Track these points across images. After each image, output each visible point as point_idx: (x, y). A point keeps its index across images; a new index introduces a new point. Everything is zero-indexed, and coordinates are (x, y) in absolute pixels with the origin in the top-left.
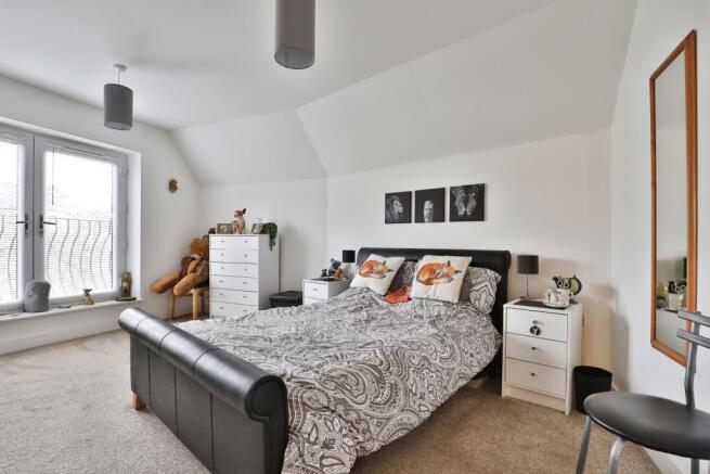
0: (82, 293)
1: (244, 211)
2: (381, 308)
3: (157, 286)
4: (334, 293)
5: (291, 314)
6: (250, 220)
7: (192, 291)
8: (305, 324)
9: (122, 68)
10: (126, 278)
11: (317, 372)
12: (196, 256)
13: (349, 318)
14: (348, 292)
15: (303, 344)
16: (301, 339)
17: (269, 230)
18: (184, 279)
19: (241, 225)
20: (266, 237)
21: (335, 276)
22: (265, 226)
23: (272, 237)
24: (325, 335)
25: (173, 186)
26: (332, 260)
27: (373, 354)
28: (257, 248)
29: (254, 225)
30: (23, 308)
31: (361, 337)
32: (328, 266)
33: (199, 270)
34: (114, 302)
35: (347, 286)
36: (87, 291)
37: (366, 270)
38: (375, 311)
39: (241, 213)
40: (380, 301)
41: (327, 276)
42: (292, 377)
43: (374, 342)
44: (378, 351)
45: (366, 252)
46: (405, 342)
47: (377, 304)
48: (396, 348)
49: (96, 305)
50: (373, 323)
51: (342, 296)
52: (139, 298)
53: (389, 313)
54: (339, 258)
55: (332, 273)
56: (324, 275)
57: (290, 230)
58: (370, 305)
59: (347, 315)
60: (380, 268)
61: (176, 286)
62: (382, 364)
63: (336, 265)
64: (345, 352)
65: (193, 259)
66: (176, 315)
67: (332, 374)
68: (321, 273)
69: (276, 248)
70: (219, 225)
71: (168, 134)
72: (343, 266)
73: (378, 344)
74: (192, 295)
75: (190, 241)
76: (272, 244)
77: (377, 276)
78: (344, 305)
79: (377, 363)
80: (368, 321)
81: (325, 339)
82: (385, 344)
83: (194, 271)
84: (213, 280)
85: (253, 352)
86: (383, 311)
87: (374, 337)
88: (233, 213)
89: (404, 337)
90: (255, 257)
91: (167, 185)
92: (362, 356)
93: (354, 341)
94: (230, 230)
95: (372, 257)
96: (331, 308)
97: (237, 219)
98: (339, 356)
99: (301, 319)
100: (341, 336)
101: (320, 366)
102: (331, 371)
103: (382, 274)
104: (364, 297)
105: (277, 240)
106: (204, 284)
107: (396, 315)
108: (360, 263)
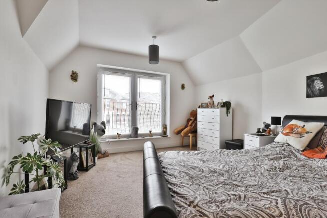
0: (148, 132)
1: (213, 96)
2: (298, 160)
3: (176, 131)
4: (263, 144)
5: (227, 154)
6: (216, 100)
7: (190, 134)
8: (232, 163)
9: (155, 37)
10: (165, 127)
11: (218, 206)
12: (192, 118)
13: (266, 164)
14: (273, 144)
15: (221, 179)
16: (223, 174)
17: (226, 105)
18: (186, 129)
19: (211, 103)
20: (224, 109)
21: (265, 133)
22: (224, 103)
23: (228, 109)
24: (241, 175)
25: (183, 87)
26: (264, 123)
27: (274, 203)
28: (219, 115)
29: (218, 103)
30: (130, 136)
31: (270, 183)
32: (262, 126)
33: (193, 125)
34: (160, 137)
35: (272, 141)
36: (150, 131)
37: (287, 131)
38: (291, 161)
39: (211, 97)
40: (298, 155)
41: (259, 133)
42: (197, 205)
43: (280, 191)
44: (279, 201)
45: (289, 118)
46: (313, 198)
47: (295, 156)
48: (300, 203)
49: (154, 137)
50: (287, 172)
51: (268, 146)
52: (169, 136)
53: (304, 166)
54: (269, 122)
55: (264, 131)
56: (259, 131)
57: (239, 105)
58: (289, 157)
59: (266, 162)
60: (299, 130)
61: (182, 132)
62: (281, 215)
63: (267, 126)
64: (249, 194)
65: (191, 120)
66: (184, 145)
67: (229, 212)
68: (257, 130)
69: (230, 115)
70: (202, 104)
71: (181, 64)
72: (272, 127)
73: (283, 193)
74: (189, 136)
75: (191, 111)
76: (228, 112)
77: (296, 135)
78: (267, 153)
79: (276, 213)
80: (281, 170)
81: (239, 178)
82: (290, 196)
83: (191, 125)
84: (199, 130)
85: (187, 178)
86: (299, 163)
87: (282, 186)
88: (208, 97)
89: (314, 193)
90: (218, 120)
91: (180, 87)
92: (263, 202)
93: (261, 186)
94: (207, 106)
95: (294, 122)
96: (257, 154)
97: (209, 100)
98: (242, 196)
99: (231, 160)
100: (253, 178)
101: (223, 201)
102: (229, 209)
103: (300, 135)
104: (284, 150)
105: (231, 111)
106: (195, 131)
107: (311, 169)
108: (284, 126)
